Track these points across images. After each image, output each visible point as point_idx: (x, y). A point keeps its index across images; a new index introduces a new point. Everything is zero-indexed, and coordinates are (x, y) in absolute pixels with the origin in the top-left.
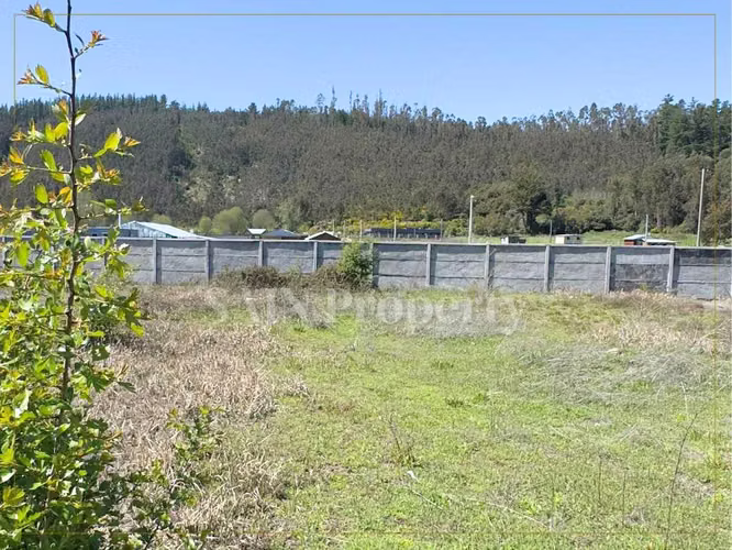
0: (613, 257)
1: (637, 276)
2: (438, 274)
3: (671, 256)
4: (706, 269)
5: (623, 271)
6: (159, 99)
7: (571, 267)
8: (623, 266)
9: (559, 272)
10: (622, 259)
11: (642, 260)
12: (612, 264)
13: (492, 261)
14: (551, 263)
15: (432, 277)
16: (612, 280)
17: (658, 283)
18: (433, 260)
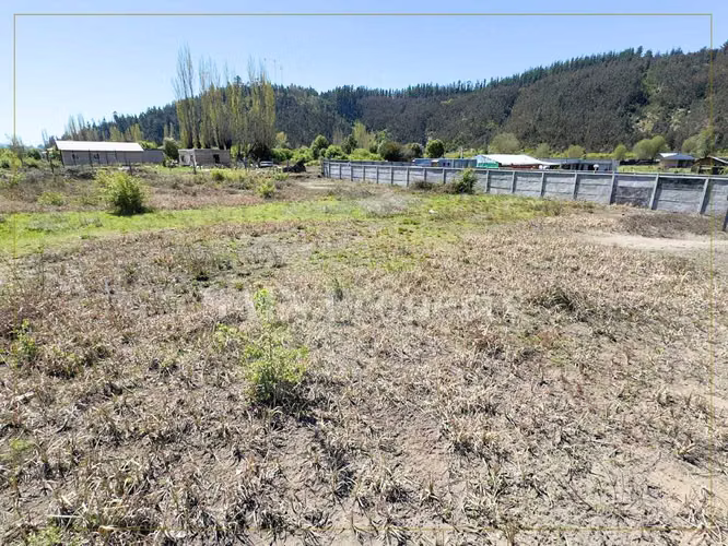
0: (615, 182)
1: (630, 194)
2: (517, 188)
3: (655, 183)
4: (680, 192)
5: (621, 191)
6: (635, 52)
7: (588, 186)
8: (621, 187)
9: (581, 190)
10: (621, 183)
11: (635, 184)
12: (614, 186)
13: (545, 182)
14: (577, 184)
15: (514, 189)
16: (613, 196)
17: (643, 200)
18: (515, 180)
